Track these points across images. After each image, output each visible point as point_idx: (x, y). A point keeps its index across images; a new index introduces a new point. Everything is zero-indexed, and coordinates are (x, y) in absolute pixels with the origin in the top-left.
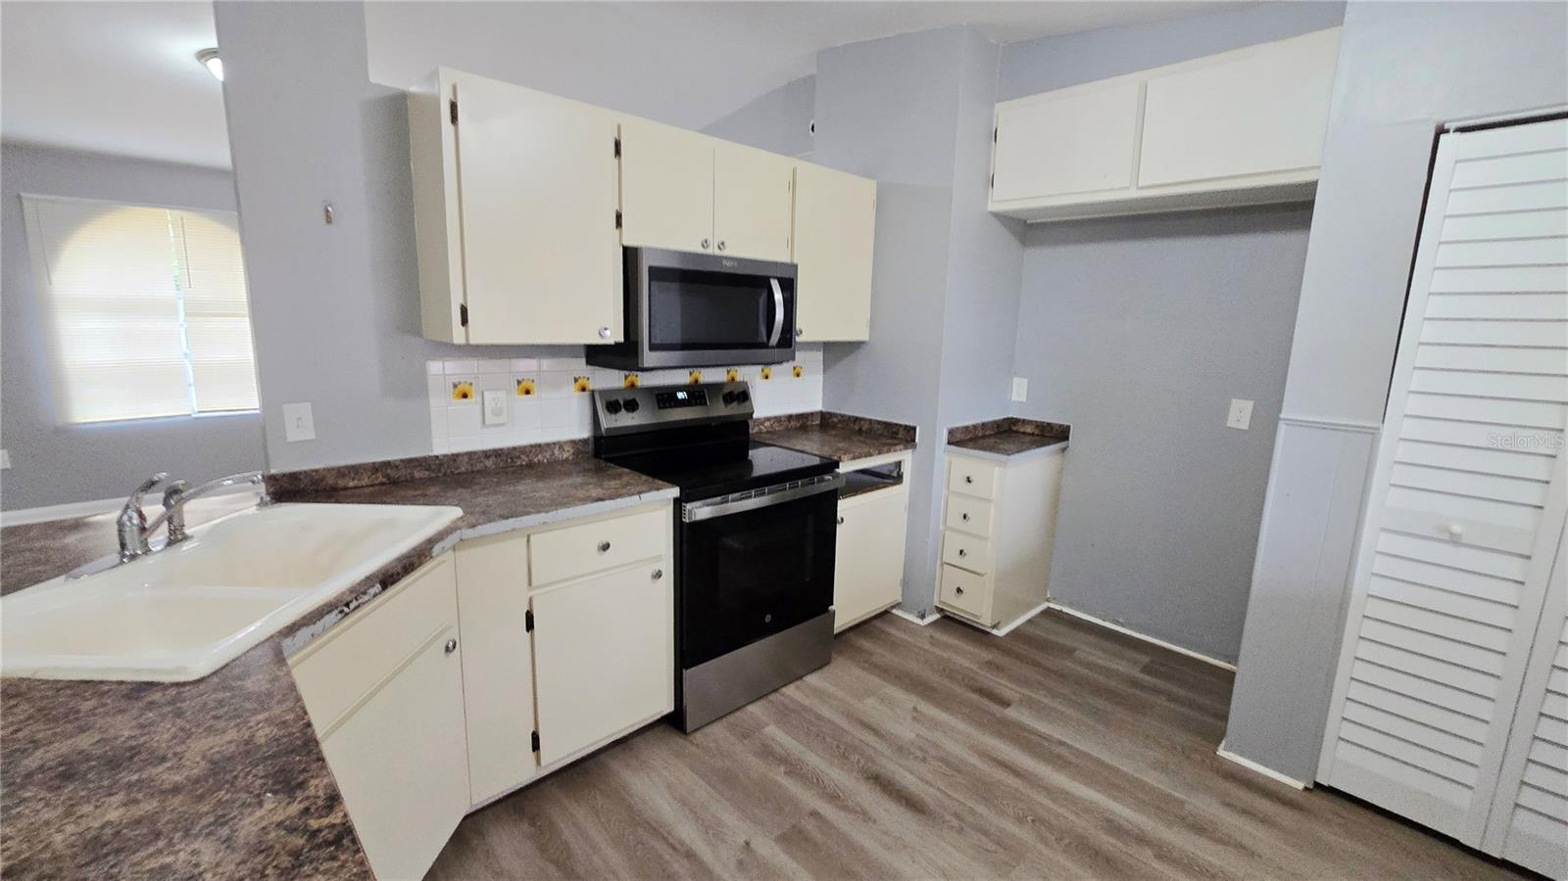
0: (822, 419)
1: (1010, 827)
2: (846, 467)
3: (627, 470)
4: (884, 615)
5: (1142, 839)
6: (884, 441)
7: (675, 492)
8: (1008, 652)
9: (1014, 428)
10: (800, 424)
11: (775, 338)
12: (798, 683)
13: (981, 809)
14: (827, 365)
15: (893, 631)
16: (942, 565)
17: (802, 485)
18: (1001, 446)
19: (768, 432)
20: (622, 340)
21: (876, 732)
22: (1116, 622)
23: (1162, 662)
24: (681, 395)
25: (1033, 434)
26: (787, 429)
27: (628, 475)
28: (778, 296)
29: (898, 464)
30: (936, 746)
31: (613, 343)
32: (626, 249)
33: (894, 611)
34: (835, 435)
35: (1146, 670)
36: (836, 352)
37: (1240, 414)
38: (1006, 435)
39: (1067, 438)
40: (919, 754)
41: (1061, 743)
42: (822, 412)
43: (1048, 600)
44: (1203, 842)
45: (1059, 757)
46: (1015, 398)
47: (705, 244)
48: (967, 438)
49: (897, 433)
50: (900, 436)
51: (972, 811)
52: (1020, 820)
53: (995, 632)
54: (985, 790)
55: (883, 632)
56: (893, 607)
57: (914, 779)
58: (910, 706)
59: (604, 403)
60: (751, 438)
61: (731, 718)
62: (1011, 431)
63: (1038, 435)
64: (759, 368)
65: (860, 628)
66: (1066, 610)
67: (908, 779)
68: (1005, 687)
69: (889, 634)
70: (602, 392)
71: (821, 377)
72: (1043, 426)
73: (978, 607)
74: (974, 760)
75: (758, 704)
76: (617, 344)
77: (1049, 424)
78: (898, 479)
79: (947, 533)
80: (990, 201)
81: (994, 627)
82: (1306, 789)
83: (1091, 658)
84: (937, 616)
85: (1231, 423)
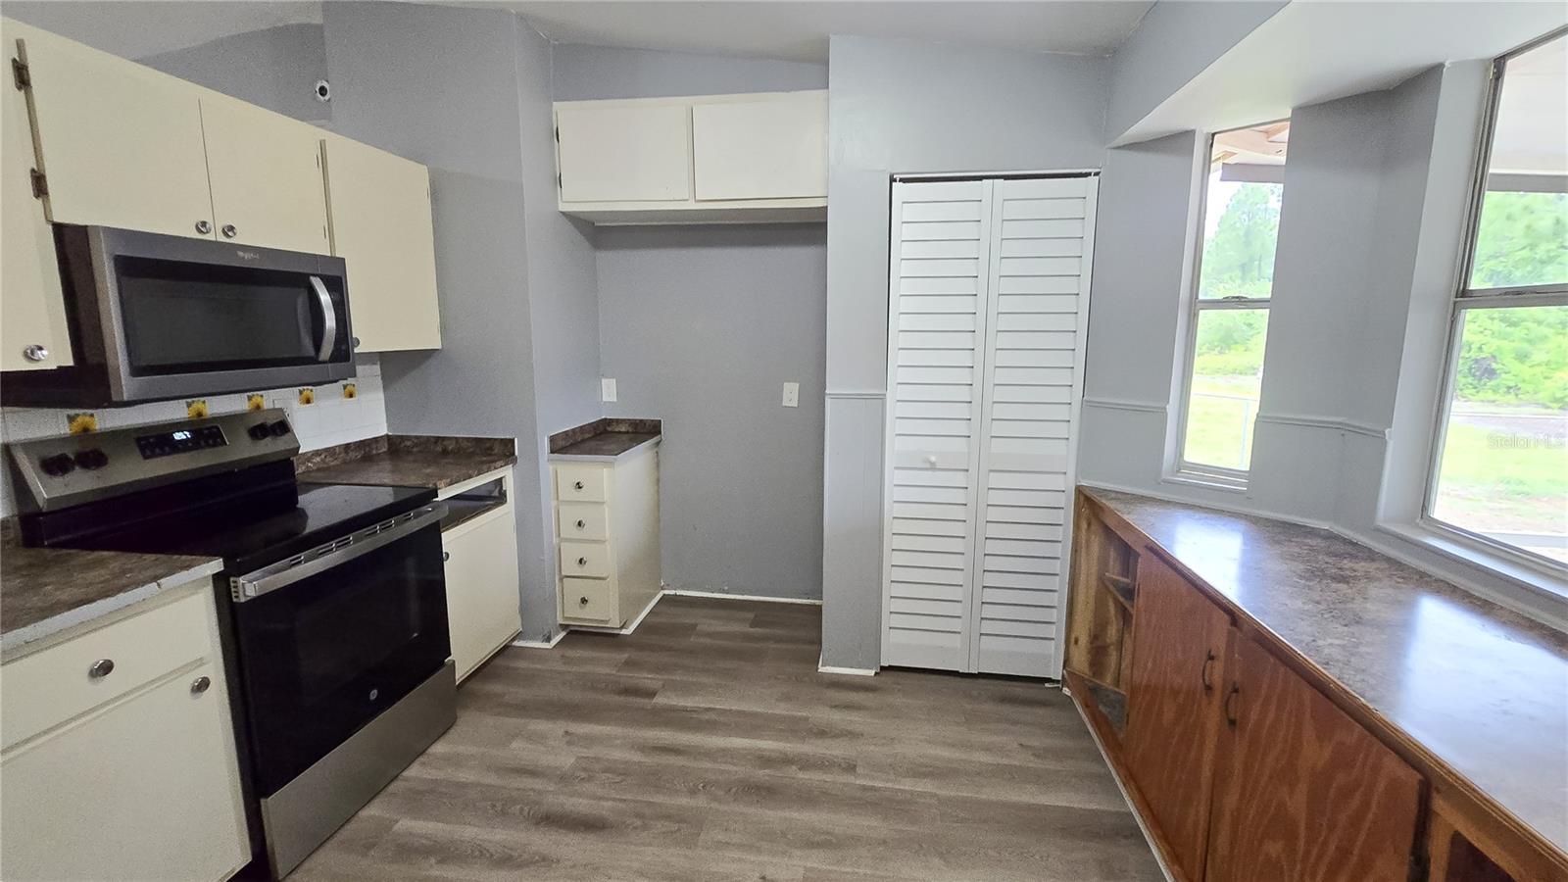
0: (389, 444)
1: (684, 801)
2: (444, 494)
3: (112, 553)
4: (505, 650)
5: (786, 760)
6: (478, 459)
7: (216, 565)
8: (641, 647)
9: (609, 429)
10: (364, 453)
11: (327, 350)
12: (422, 759)
13: (659, 799)
14: (388, 381)
15: (522, 664)
16: (561, 580)
17: (396, 524)
18: (604, 448)
19: (318, 470)
20: (69, 362)
21: (533, 773)
22: (724, 592)
23: (763, 613)
24: (179, 436)
25: (627, 432)
26: (345, 463)
27: (115, 561)
28: (325, 298)
29: (499, 482)
30: (597, 759)
31: (55, 367)
32: (60, 230)
33: (516, 643)
34: (415, 461)
35: (754, 624)
36: (398, 365)
37: (791, 394)
38: (602, 436)
39: (660, 433)
40: (583, 775)
41: (708, 710)
42: (387, 436)
43: (663, 588)
44: (828, 742)
45: (708, 721)
46: (605, 398)
47: (202, 227)
48: (568, 444)
49: (491, 448)
50: (496, 451)
51: (649, 803)
52: (693, 792)
53: (624, 632)
54: (653, 779)
55: (508, 668)
56: (513, 640)
57: (585, 801)
58: (561, 732)
59: (37, 463)
60: (299, 478)
61: (340, 836)
62: (605, 432)
63: (633, 433)
64: (296, 390)
65: (480, 672)
66: (679, 593)
67: (577, 804)
68: (646, 679)
69: (517, 669)
70: (29, 446)
71: (381, 395)
72: (637, 424)
73: (605, 611)
74: (636, 757)
75: (376, 801)
76: (62, 371)
77: (641, 421)
78: (500, 499)
79: (563, 546)
80: (559, 201)
81: (622, 628)
82: (876, 674)
83: (712, 629)
84: (562, 634)
85: (785, 403)
